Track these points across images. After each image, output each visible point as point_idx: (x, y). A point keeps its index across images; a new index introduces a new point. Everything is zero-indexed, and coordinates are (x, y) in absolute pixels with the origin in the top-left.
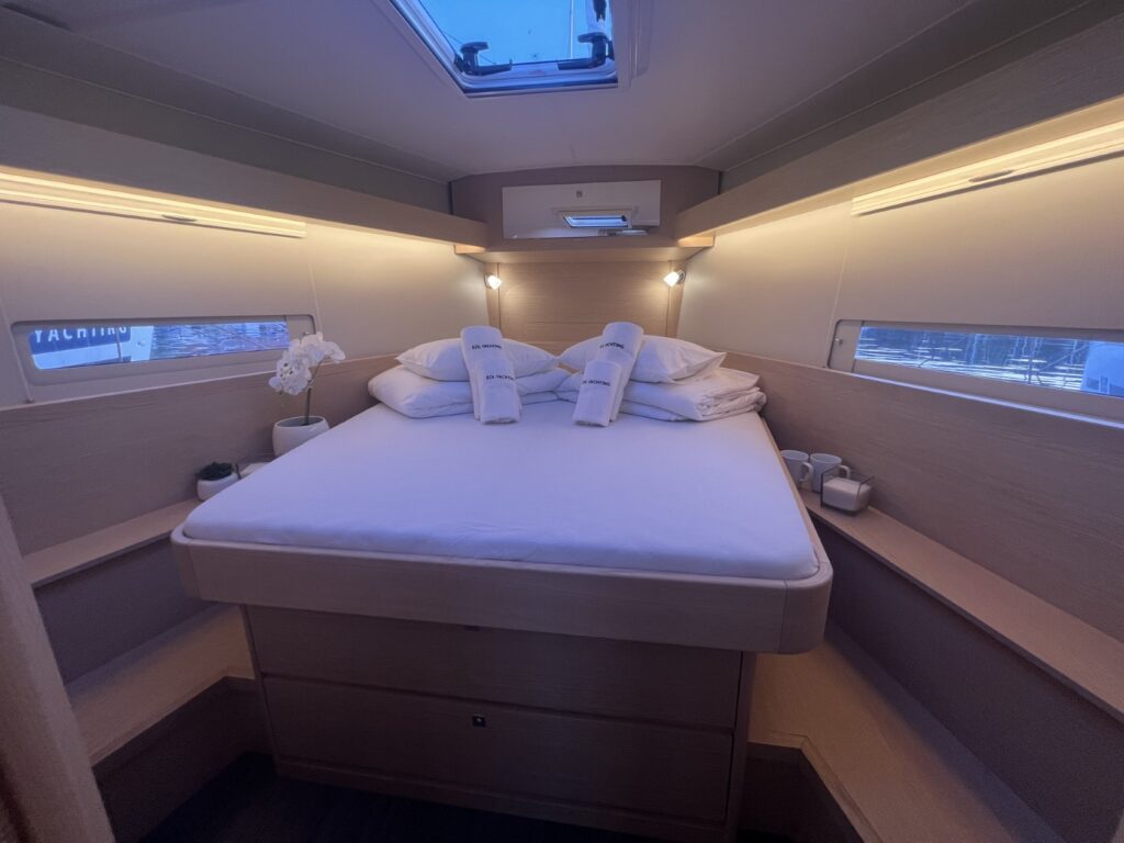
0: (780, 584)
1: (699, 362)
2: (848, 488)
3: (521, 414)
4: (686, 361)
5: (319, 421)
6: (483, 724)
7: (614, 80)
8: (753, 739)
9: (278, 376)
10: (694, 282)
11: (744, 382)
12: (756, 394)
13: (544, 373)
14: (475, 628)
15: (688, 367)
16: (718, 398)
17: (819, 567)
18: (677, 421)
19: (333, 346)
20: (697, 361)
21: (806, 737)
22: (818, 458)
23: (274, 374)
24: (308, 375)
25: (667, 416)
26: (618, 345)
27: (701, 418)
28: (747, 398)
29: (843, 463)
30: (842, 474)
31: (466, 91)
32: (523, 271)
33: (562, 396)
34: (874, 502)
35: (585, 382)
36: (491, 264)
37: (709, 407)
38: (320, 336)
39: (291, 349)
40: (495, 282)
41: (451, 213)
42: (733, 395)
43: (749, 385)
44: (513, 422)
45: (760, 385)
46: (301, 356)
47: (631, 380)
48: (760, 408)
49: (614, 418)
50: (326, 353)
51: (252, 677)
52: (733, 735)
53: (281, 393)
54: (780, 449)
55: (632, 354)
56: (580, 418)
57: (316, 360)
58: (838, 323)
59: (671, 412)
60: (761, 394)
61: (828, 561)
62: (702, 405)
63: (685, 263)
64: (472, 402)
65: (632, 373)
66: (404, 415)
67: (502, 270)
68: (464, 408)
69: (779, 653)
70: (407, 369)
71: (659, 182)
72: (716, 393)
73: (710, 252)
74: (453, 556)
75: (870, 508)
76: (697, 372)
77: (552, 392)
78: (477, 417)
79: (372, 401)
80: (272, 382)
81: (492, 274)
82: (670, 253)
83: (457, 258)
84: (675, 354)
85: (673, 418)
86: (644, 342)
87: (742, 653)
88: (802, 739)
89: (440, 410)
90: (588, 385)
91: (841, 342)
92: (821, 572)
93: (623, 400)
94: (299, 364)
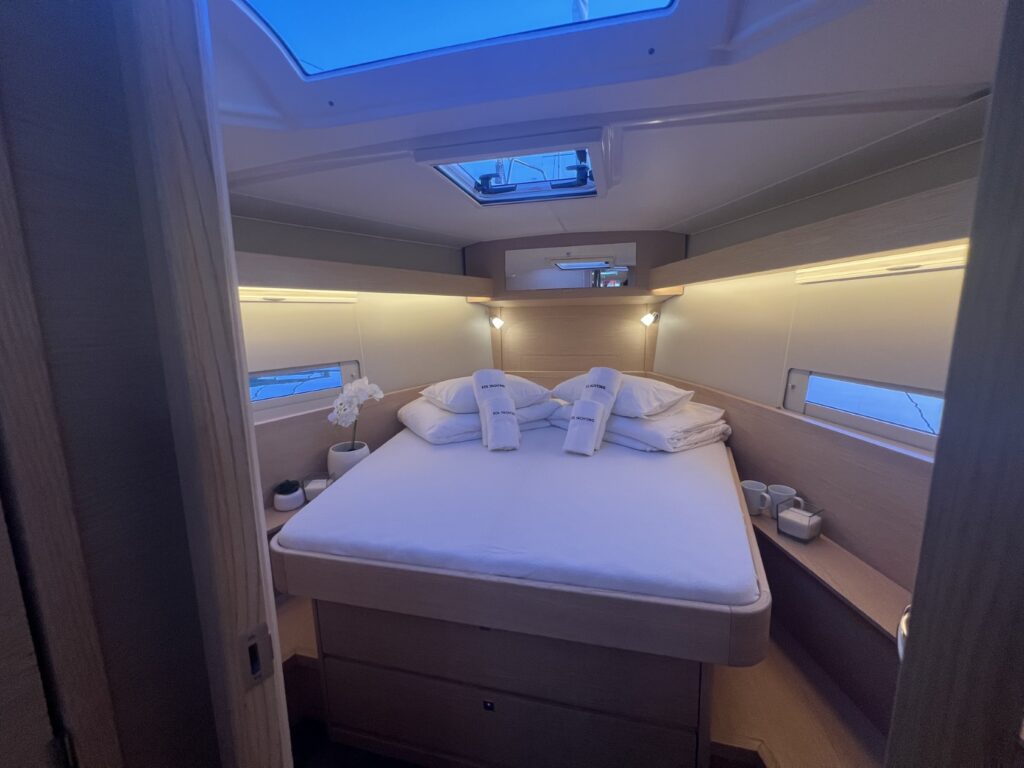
0: (726, 609)
1: (670, 400)
2: (800, 518)
3: (520, 441)
4: (658, 400)
5: (362, 446)
6: (491, 708)
7: (595, 193)
8: (714, 739)
9: (336, 411)
10: (668, 321)
11: (710, 416)
12: (722, 426)
13: (539, 404)
14: (488, 629)
15: (661, 406)
16: (687, 431)
17: (760, 595)
18: (651, 451)
19: (375, 387)
20: (668, 400)
21: (762, 741)
22: (776, 489)
23: (331, 410)
24: (356, 411)
25: (642, 447)
26: (601, 387)
27: (673, 450)
28: (713, 430)
29: (797, 495)
30: (797, 505)
31: (481, 202)
32: (521, 314)
33: (554, 423)
34: (825, 532)
35: (573, 418)
36: (496, 308)
37: (679, 440)
38: (365, 380)
39: (345, 392)
40: (498, 322)
41: (465, 274)
42: (700, 429)
43: (716, 419)
44: (514, 449)
45: (726, 418)
46: (353, 397)
47: (612, 414)
48: (726, 438)
49: (598, 447)
50: (370, 393)
51: (315, 655)
52: (697, 734)
53: (337, 424)
54: (742, 479)
55: (612, 394)
56: (570, 448)
57: (363, 399)
58: (790, 371)
59: (647, 444)
60: (727, 426)
61: (768, 590)
62: (672, 439)
63: (659, 307)
64: (480, 430)
65: (614, 408)
66: (427, 442)
67: (503, 312)
68: (475, 435)
69: (730, 665)
70: (428, 402)
71: (634, 244)
72: (685, 428)
73: (681, 298)
74: (473, 572)
75: (822, 536)
76: (667, 409)
77: (546, 419)
78: (485, 443)
79: (399, 426)
80: (331, 417)
81: (495, 316)
82: (646, 299)
83: (469, 306)
84: (649, 393)
85: (649, 449)
86: (622, 383)
87: (701, 664)
88: (758, 743)
89: (456, 437)
90: (576, 421)
91: (793, 387)
92: (760, 598)
93: (606, 431)
94: (350, 403)
